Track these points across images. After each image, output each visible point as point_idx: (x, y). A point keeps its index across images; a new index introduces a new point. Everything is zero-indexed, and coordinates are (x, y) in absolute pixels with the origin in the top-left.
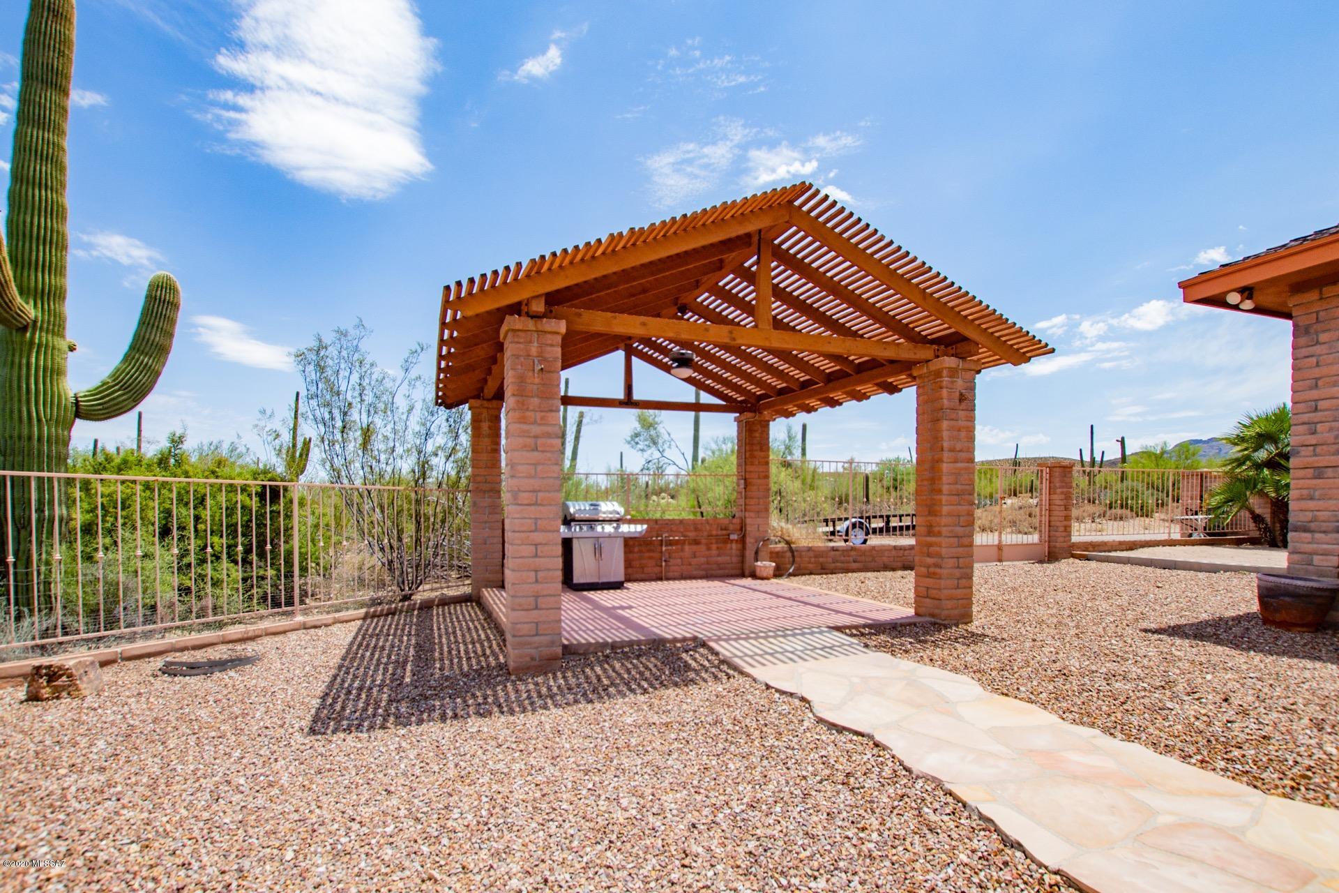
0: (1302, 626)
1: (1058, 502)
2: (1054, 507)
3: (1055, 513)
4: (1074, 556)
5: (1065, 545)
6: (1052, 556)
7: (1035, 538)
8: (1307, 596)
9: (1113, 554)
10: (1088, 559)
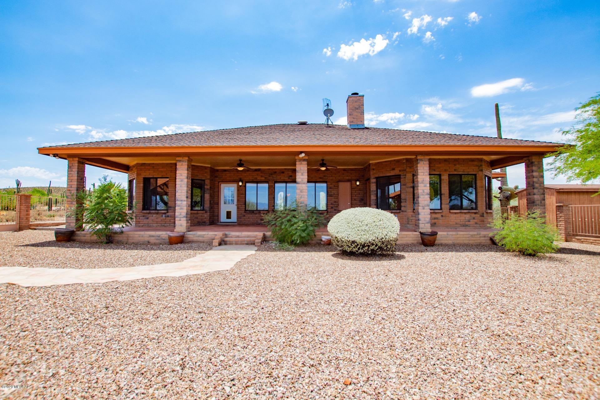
0: (64, 240)
1: (23, 209)
2: (21, 211)
3: (21, 213)
4: (30, 229)
5: (27, 225)
6: (20, 229)
7: (14, 223)
8: (65, 233)
9: (49, 227)
10: (35, 229)
